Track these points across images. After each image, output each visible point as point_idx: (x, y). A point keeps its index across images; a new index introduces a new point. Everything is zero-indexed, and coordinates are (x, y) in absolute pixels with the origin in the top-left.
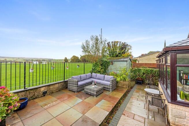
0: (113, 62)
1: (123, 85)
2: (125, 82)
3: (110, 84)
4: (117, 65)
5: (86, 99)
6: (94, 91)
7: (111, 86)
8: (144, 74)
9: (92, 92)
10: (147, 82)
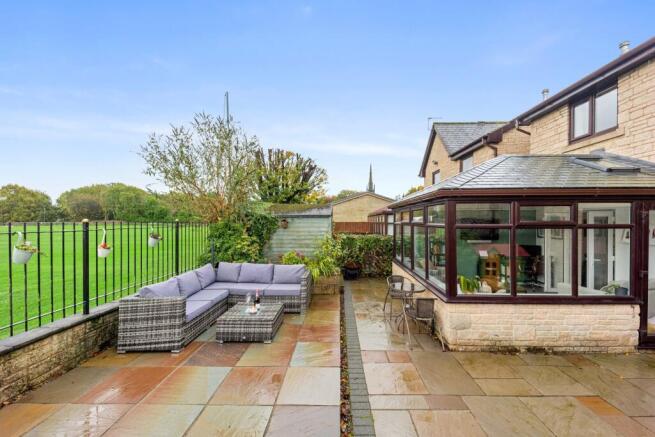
0: (289, 220)
1: (326, 288)
2: (331, 279)
3: (301, 291)
4: (301, 230)
5: (242, 359)
6: (262, 323)
7: (304, 295)
8: (361, 249)
9: (257, 330)
10: (367, 271)
